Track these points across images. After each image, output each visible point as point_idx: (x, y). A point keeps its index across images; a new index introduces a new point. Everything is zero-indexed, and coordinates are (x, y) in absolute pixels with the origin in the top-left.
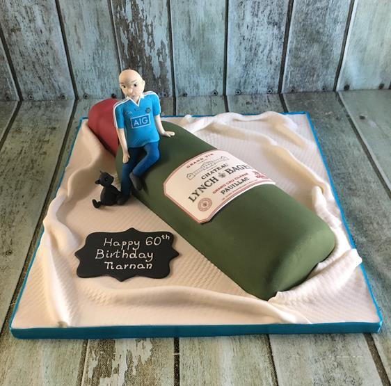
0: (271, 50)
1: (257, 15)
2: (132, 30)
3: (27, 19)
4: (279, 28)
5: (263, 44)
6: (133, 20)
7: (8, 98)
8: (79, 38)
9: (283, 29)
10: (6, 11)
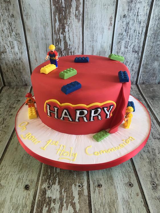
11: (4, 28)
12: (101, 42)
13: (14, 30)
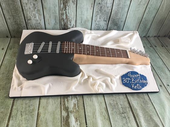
1: (100, 19)
3: (34, 17)
5: (102, 26)
6: (66, 19)
8: (49, 22)
9: (107, 22)
10: (27, 15)
11: (31, 7)
12: (86, 15)
13: (37, 8)
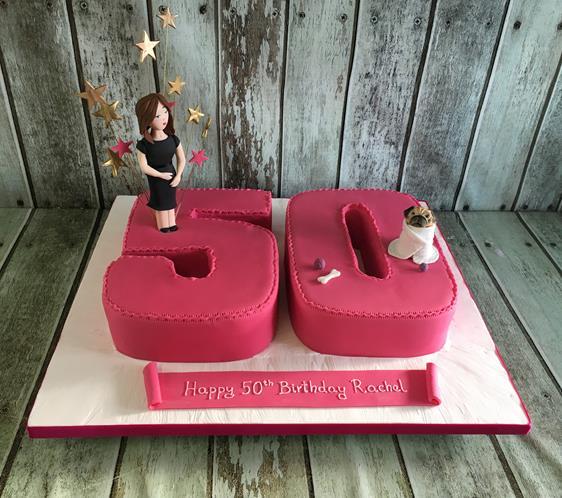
0: (387, 169)
1: (373, 135)
2: (239, 145)
3: (124, 129)
4: (397, 147)
5: (378, 163)
6: (242, 136)
7: (87, 206)
9: (400, 148)
